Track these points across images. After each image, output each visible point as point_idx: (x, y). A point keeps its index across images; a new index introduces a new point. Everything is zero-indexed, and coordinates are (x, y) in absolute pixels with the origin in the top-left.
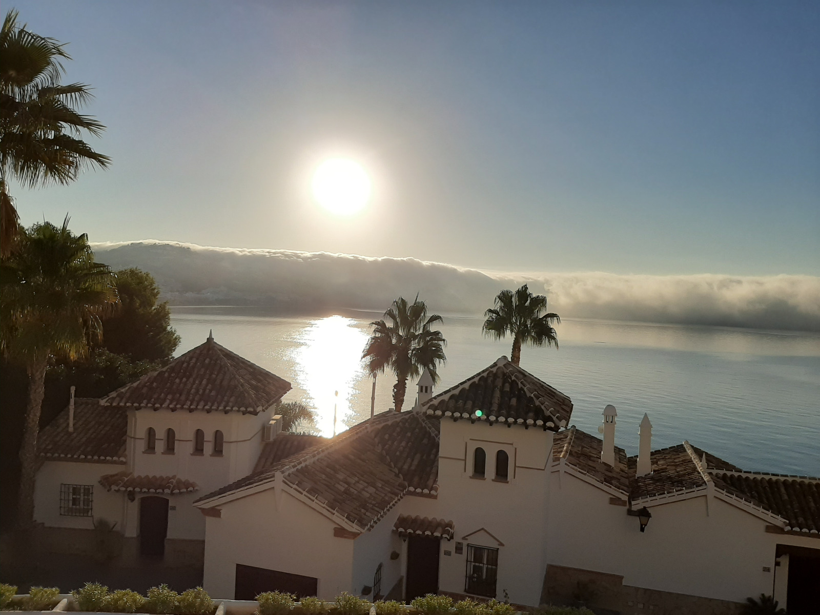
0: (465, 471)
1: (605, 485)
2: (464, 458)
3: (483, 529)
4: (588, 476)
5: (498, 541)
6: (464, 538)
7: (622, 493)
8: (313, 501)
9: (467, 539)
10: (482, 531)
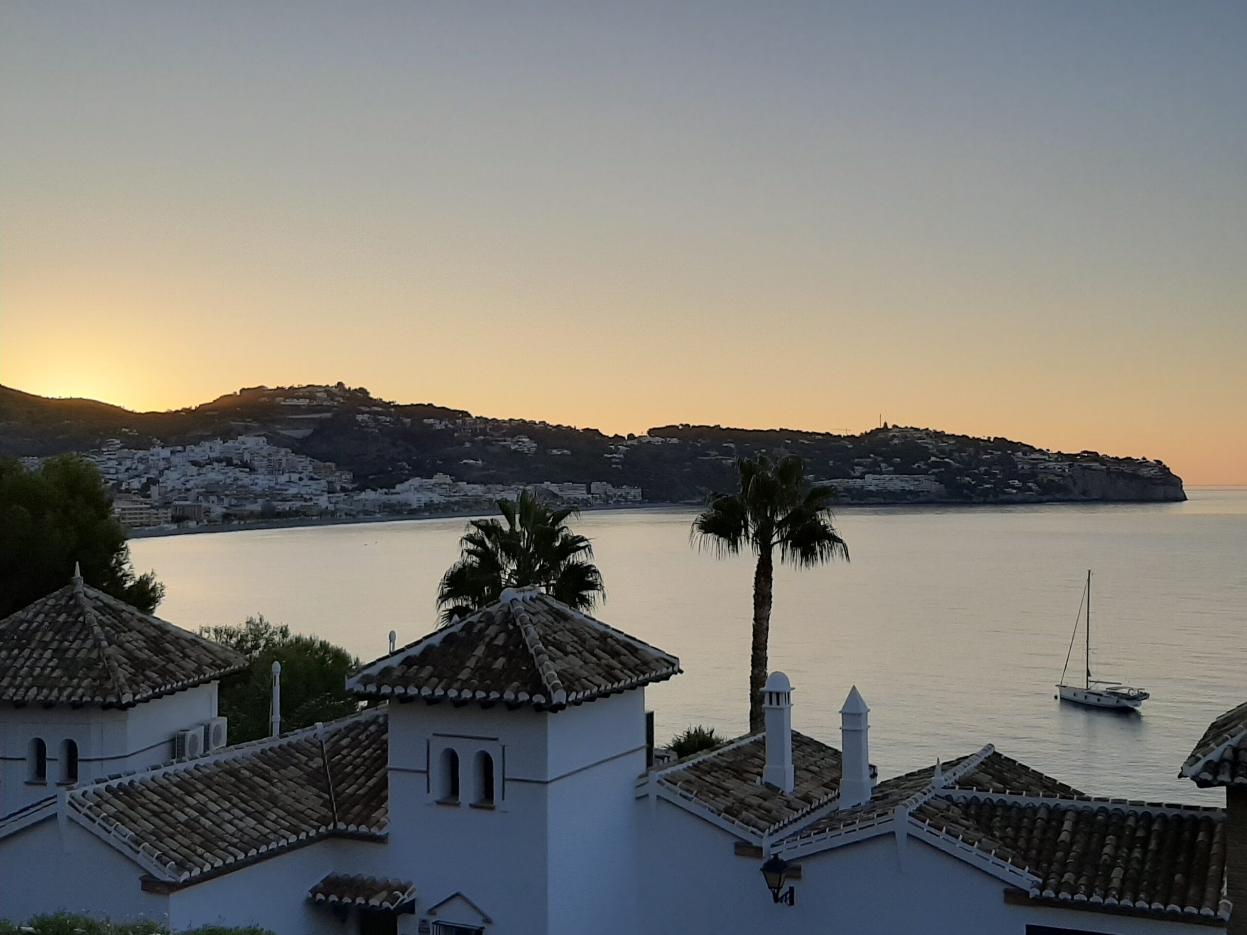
0: (428, 791)
1: (724, 818)
2: (425, 769)
3: (457, 895)
4: (696, 803)
5: (481, 913)
6: (431, 912)
7: (752, 832)
8: (110, 832)
9: (435, 914)
10: (457, 897)
